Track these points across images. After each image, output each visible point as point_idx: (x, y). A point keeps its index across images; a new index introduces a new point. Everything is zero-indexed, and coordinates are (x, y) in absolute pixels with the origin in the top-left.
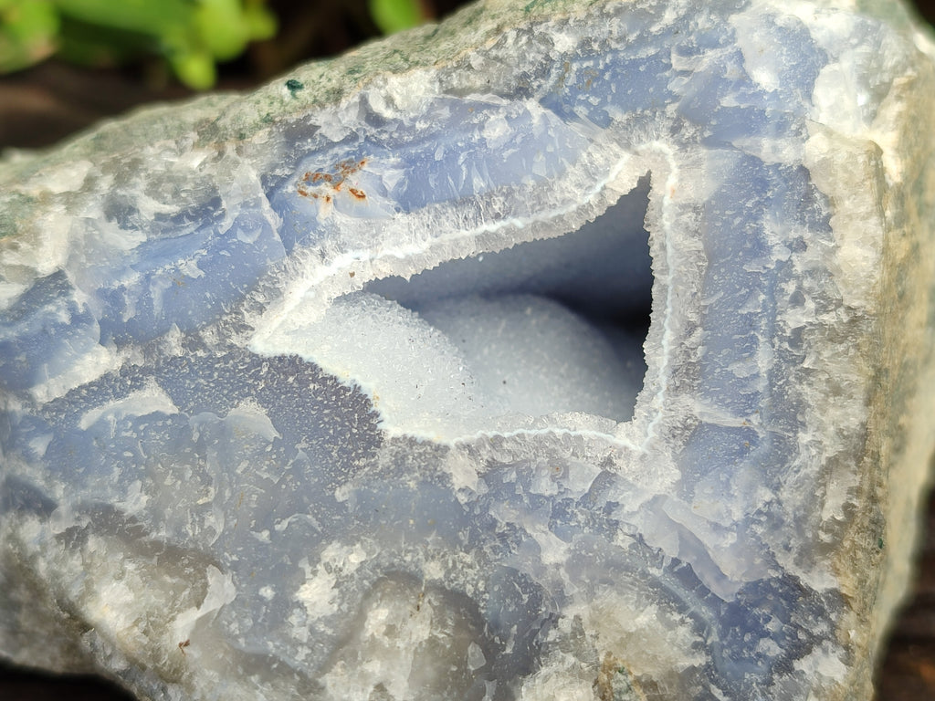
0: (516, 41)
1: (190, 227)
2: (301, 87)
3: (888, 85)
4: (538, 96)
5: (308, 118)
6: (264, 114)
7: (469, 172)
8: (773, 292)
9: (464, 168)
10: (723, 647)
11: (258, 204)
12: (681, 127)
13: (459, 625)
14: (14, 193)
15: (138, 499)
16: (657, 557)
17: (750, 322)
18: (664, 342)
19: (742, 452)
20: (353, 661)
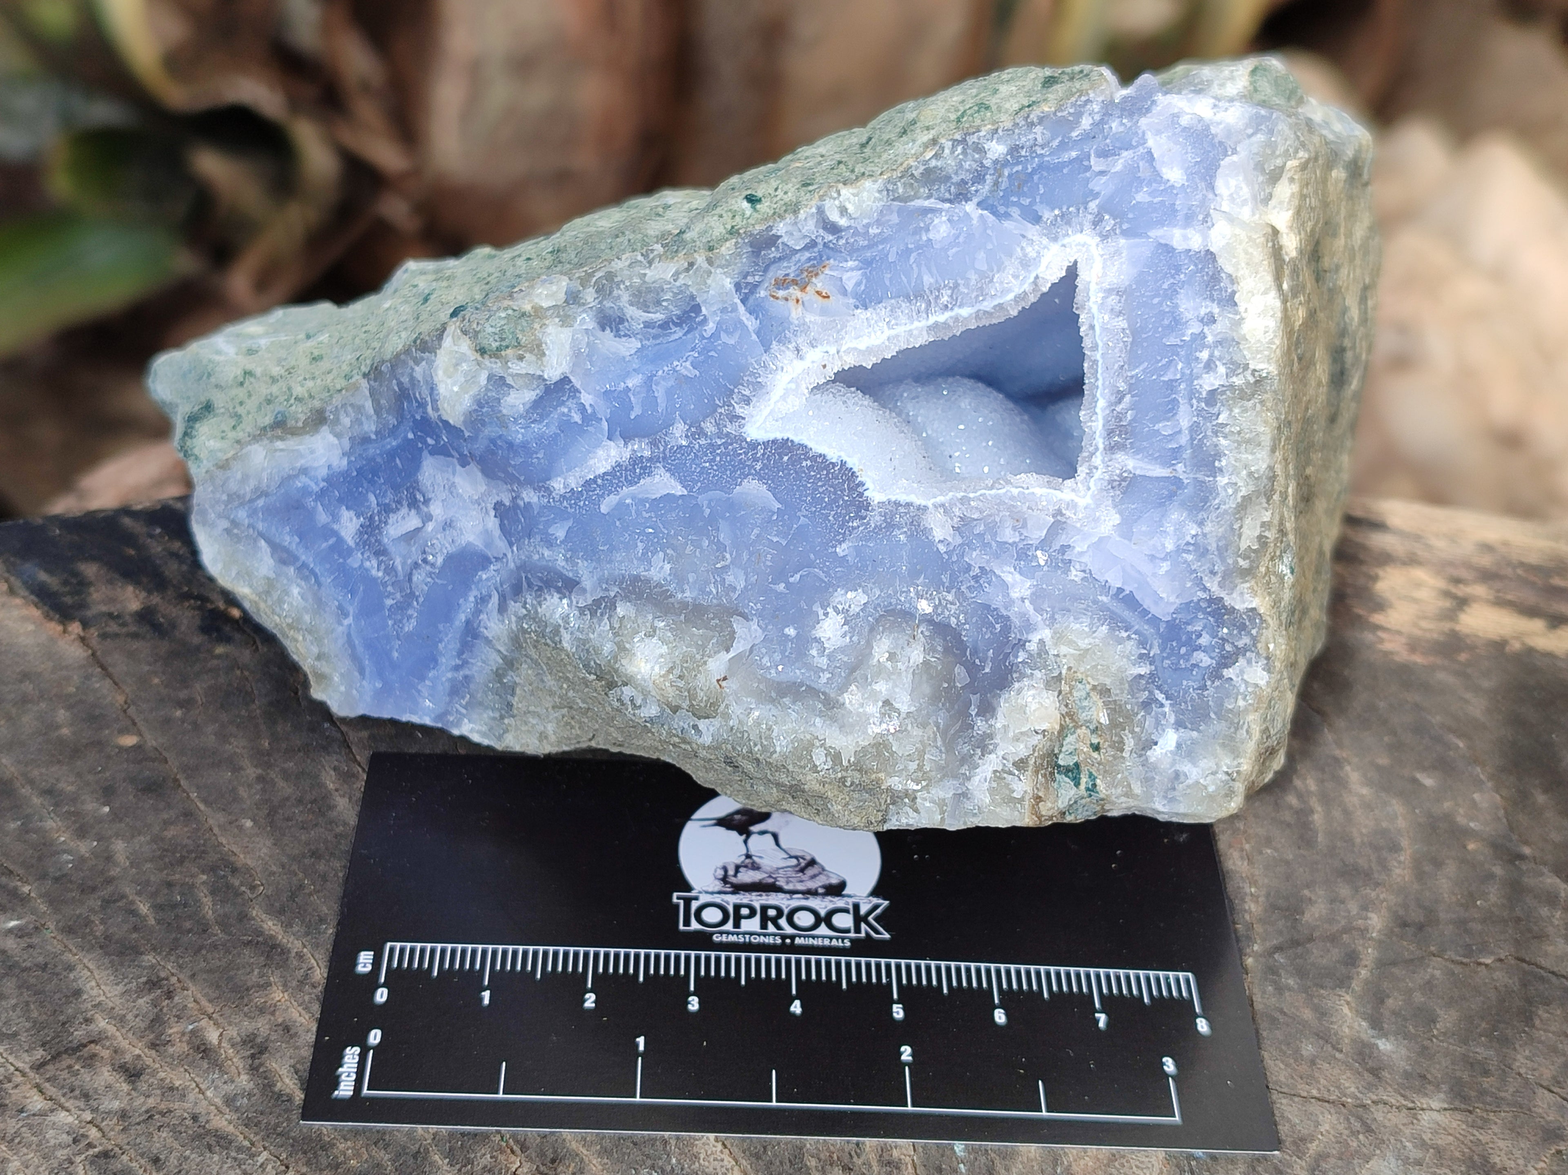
0: (952, 152)
1: (678, 333)
2: (759, 201)
3: (1282, 168)
4: (976, 200)
5: (770, 228)
6: (729, 227)
7: (920, 270)
8: (1191, 359)
9: (914, 266)
10: (1164, 658)
11: (735, 309)
12: (1102, 220)
13: (947, 651)
14: (506, 309)
15: (662, 568)
16: (1105, 588)
17: (1171, 385)
18: (1098, 410)
19: (1172, 495)
20: (865, 683)
